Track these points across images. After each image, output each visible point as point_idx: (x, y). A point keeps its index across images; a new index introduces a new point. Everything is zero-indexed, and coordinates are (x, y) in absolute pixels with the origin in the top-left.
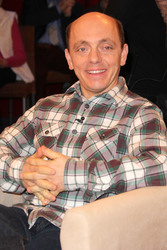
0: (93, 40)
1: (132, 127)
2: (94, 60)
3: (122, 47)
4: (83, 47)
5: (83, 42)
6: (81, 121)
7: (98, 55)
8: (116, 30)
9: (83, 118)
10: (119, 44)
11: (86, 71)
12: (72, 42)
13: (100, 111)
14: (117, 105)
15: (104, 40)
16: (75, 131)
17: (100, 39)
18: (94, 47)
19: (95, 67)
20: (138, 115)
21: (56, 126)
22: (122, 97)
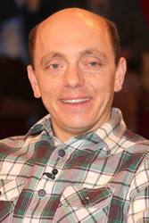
0: (72, 52)
1: (133, 187)
2: (73, 82)
3: (117, 62)
4: (55, 62)
5: (56, 55)
6: (51, 176)
7: (79, 74)
8: (107, 36)
9: (55, 172)
10: (112, 58)
11: (61, 100)
12: (38, 54)
13: (82, 160)
14: (109, 152)
15: (88, 52)
16: (42, 192)
17: (82, 49)
18: (73, 61)
19: (74, 93)
20: (142, 167)
21: (13, 184)
22: (117, 139)
